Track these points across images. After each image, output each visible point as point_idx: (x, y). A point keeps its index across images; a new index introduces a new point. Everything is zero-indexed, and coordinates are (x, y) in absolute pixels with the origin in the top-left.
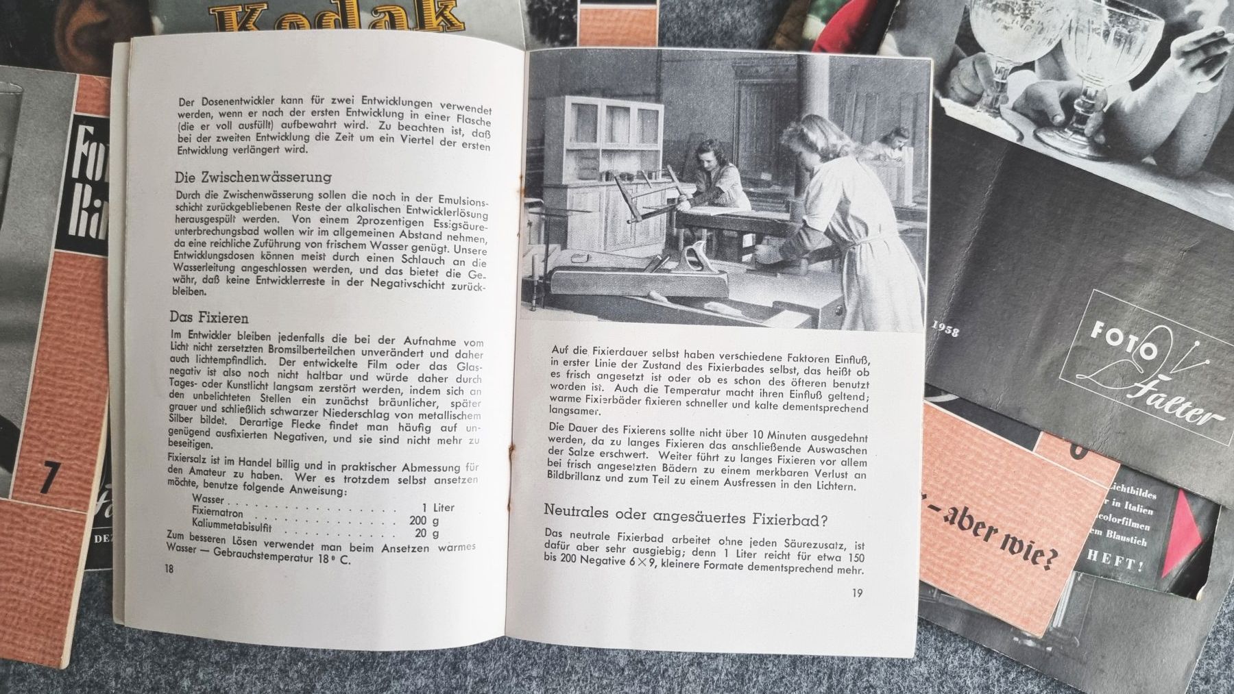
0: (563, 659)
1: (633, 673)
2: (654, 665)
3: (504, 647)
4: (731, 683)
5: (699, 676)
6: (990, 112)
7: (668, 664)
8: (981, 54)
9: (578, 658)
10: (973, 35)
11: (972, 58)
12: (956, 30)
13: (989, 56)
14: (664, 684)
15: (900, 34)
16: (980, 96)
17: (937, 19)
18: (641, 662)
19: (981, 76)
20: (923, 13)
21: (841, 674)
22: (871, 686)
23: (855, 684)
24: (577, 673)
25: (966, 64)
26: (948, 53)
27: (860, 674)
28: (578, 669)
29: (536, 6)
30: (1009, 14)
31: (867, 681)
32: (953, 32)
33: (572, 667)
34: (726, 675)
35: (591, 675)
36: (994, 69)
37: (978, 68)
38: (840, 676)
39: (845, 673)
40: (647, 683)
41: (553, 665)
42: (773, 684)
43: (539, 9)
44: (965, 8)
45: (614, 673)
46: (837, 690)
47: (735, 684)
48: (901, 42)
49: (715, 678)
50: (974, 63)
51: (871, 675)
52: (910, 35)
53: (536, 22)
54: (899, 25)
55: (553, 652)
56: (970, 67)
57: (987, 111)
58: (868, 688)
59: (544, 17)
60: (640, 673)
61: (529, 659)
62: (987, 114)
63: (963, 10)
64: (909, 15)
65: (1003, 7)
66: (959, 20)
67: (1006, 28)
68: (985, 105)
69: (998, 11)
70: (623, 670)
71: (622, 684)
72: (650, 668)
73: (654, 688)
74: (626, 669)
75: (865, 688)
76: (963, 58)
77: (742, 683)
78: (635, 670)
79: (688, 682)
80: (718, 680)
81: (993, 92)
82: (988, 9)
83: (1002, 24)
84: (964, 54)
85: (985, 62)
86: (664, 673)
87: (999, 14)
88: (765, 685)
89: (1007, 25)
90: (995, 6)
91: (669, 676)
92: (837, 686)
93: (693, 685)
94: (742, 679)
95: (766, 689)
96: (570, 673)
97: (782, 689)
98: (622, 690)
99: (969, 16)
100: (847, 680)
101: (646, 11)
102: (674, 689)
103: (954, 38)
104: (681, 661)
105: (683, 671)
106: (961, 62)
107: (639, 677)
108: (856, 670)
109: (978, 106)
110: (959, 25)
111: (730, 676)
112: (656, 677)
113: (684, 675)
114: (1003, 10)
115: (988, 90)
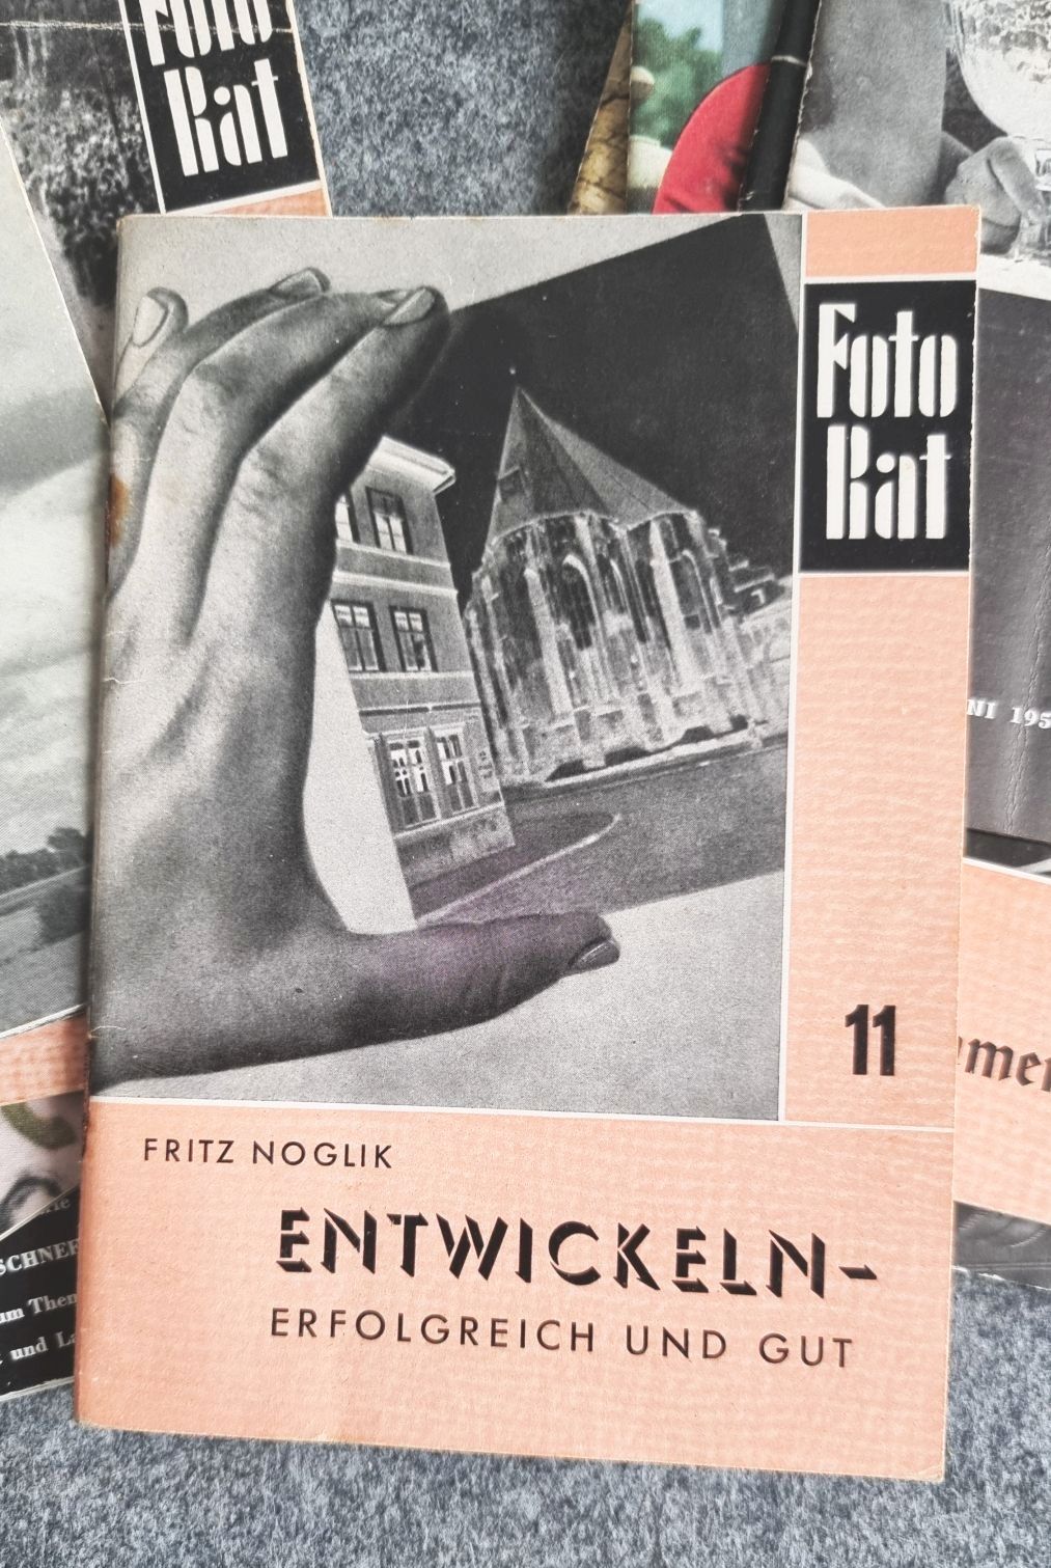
0: (414, 1529)
1: (556, 1527)
2: (595, 1502)
3: (292, 1529)
4: (753, 1506)
5: (687, 1506)
6: (1041, 257)
7: (622, 1494)
8: (999, 141)
9: (444, 1521)
10: (976, 107)
11: (983, 153)
12: (940, 104)
13: (1016, 142)
14: (622, 1533)
15: (825, 136)
16: (1015, 229)
17: (895, 88)
18: (568, 1501)
19: (1008, 187)
20: (864, 83)
21: (963, 1441)
22: (1029, 1454)
23: (995, 1456)
24: (446, 1549)
25: (974, 168)
26: (932, 154)
27: (1002, 1434)
28: (447, 1541)
29: (78, 238)
30: (1039, 49)
31: (1020, 1445)
32: (933, 111)
33: (436, 1540)
34: (741, 1491)
35: (476, 1548)
36: (1033, 169)
37: (998, 171)
38: (963, 1445)
39: (972, 1438)
40: (589, 1540)
41: (396, 1545)
42: (834, 1489)
43: (86, 242)
44: (948, 55)
45: (519, 1535)
46: (962, 1475)
47: (761, 1504)
48: (831, 153)
49: (720, 1502)
50: (989, 162)
51: (1023, 1431)
52: (846, 132)
53: (86, 270)
54: (823, 117)
55: (392, 1520)
56: (982, 174)
57: (1035, 256)
58: (1023, 1458)
59: (99, 256)
60: (570, 1523)
61: (348, 1541)
62: (1037, 262)
63: (944, 60)
64: (837, 91)
65: (1023, 38)
66: (940, 82)
67: (1039, 79)
68: (1028, 245)
69: (1014, 49)
70: (536, 1524)
71: (539, 1552)
72: (588, 1510)
73: (604, 1548)
74: (542, 1522)
75: (1017, 1459)
76: (965, 157)
77: (775, 1500)
78: (559, 1521)
79: (668, 1520)
80: (726, 1505)
81: (1039, 214)
82: (995, 47)
83: (1029, 72)
84: (965, 149)
85: (1011, 157)
86: (617, 1513)
87: (1019, 54)
88: (821, 1496)
89: (1040, 73)
90: (1006, 39)
91: (629, 1517)
92: (961, 1466)
93: (679, 1524)
94: (773, 1492)
95: (822, 1502)
96: (433, 1553)
97: (854, 1496)
98: (542, 1562)
99: (958, 68)
100: (979, 1451)
101: (301, 196)
102: (642, 1540)
103: (939, 120)
104: (647, 1484)
105: (653, 1502)
106: (962, 167)
107: (570, 1533)
108: (992, 1430)
109: (1015, 250)
110: (942, 92)
111: (748, 1493)
112: (603, 1525)
113: (658, 1510)
114: (1024, 45)
115: (1030, 212)
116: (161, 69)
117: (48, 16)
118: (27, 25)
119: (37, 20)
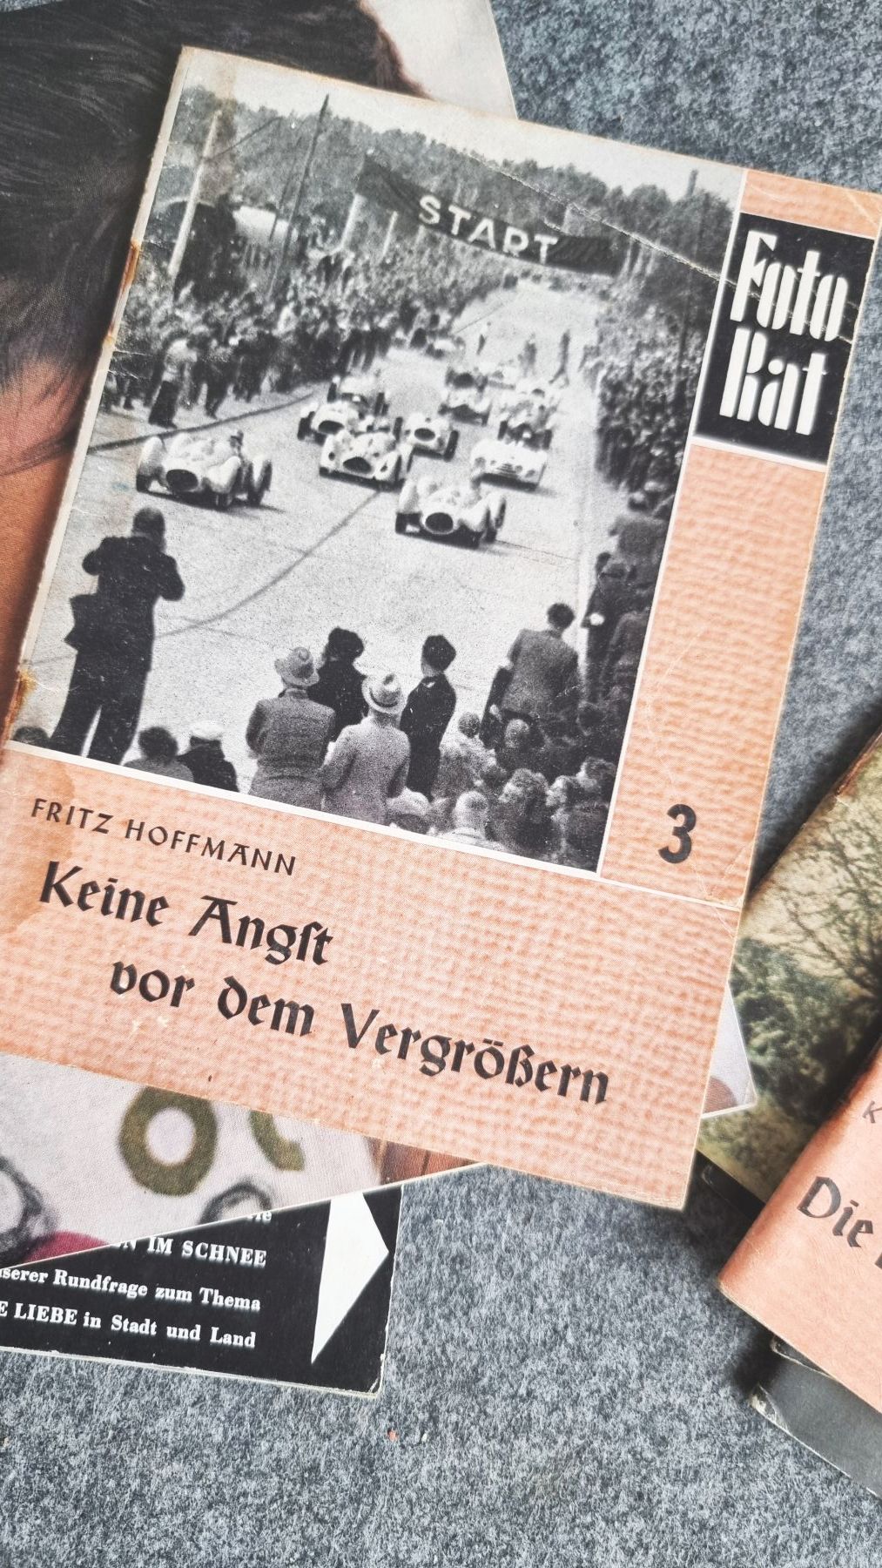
116: (736, 324)
117: (664, 242)
118: (644, 241)
119: (654, 241)
